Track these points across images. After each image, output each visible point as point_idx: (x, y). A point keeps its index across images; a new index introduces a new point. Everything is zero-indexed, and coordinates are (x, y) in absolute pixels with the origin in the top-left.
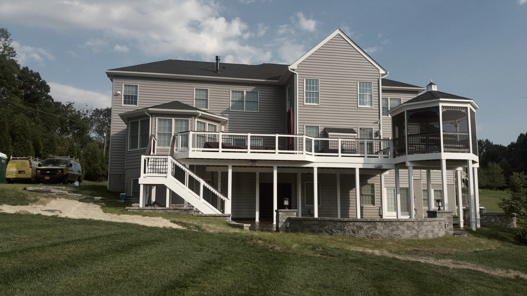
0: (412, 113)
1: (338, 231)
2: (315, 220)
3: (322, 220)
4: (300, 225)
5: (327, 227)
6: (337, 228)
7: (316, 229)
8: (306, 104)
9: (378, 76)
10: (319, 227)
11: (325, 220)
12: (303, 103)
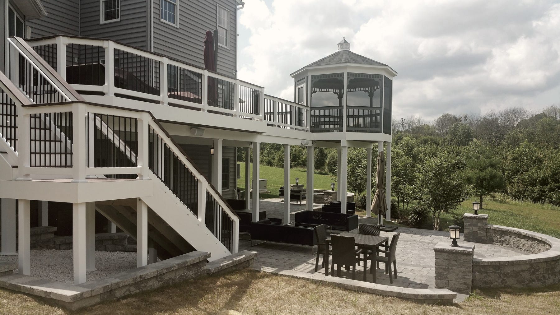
0: (353, 78)
1: (550, 276)
2: (528, 263)
3: (536, 262)
4: (498, 275)
5: (539, 273)
6: (549, 272)
7: (526, 278)
8: (162, 20)
9: (234, 4)
10: (530, 273)
11: (539, 261)
12: (159, 18)
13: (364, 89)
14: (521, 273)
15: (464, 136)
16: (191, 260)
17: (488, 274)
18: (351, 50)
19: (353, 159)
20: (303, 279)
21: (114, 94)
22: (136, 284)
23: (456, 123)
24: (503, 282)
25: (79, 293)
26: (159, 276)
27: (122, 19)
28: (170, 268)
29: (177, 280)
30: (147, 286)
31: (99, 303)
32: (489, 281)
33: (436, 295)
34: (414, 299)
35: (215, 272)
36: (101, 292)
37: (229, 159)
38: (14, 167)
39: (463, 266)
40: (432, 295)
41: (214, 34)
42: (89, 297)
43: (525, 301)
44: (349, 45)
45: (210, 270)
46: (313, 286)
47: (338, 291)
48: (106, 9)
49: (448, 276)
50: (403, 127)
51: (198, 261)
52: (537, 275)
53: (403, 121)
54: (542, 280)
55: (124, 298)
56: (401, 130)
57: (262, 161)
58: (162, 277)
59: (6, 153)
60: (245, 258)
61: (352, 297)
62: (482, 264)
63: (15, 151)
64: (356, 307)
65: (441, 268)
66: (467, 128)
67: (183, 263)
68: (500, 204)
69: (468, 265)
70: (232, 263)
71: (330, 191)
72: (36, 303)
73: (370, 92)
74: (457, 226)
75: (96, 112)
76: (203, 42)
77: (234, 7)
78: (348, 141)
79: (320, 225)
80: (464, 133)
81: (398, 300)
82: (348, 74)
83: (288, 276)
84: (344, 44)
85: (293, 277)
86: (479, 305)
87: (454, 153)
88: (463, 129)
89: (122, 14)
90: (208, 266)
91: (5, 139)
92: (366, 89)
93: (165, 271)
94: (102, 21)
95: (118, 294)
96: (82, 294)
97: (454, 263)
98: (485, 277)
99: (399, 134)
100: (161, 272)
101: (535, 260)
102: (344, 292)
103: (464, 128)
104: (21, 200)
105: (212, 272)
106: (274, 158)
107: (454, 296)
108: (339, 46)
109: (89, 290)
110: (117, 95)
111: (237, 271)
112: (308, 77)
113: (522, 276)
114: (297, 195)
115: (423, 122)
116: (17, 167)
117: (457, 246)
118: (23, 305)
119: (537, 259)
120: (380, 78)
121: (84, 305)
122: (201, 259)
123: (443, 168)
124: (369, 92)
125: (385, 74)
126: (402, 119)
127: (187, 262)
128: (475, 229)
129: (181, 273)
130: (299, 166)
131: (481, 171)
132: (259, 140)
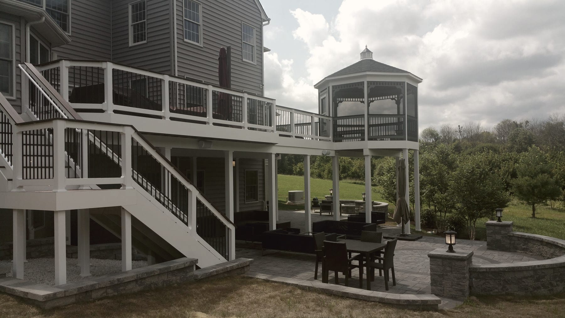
1: (558, 283)
2: (531, 269)
3: (540, 268)
4: (498, 281)
5: (545, 279)
6: (558, 279)
7: (529, 285)
8: (185, 40)
9: (260, 21)
10: (534, 280)
11: (544, 268)
12: (183, 39)
13: (391, 97)
14: (524, 280)
15: (525, 143)
16: (174, 266)
17: (487, 281)
18: (374, 59)
19: (392, 169)
20: (293, 285)
21: (113, 111)
22: (114, 286)
23: (517, 128)
24: (504, 289)
25: (52, 292)
26: (138, 280)
27: (148, 41)
28: (151, 273)
29: (160, 285)
30: (126, 289)
31: (74, 303)
32: (489, 288)
33: (419, 300)
34: (396, 304)
35: (202, 278)
36: (75, 292)
37: (257, 171)
38: (9, 180)
39: (458, 273)
40: (414, 300)
41: (227, 50)
42: (62, 297)
43: (521, 309)
44: (372, 54)
45: (197, 276)
46: (299, 291)
47: (322, 296)
48: (134, 32)
49: (443, 282)
50: (461, 134)
51: (183, 266)
52: (542, 282)
53: (460, 129)
54: (549, 288)
55: (101, 299)
56: (458, 138)
57: (312, 174)
58: (143, 281)
59: (4, 167)
60: (238, 265)
61: (333, 302)
62: (480, 270)
63: (11, 165)
64: (331, 311)
65: (437, 275)
66: (528, 134)
67: (166, 268)
68: (559, 213)
69: (463, 271)
70: (222, 270)
71: (362, 201)
72: (16, 303)
73: (397, 99)
74: (452, 231)
75: (89, 129)
76: (217, 60)
77: (260, 23)
78: (370, 149)
79: (330, 234)
80: (525, 138)
81: (380, 305)
82: (368, 82)
83: (279, 282)
84: (366, 53)
85: (283, 283)
86: (468, 312)
87: (512, 161)
88: (523, 135)
89: (148, 36)
90: (196, 272)
91: (4, 154)
92: (392, 97)
93: (145, 276)
94: (131, 44)
95: (94, 295)
96: (55, 294)
97: (448, 269)
98: (484, 284)
99: (456, 142)
100: (140, 276)
101: (539, 266)
102: (327, 297)
103: (525, 134)
104: (15, 210)
105: (199, 277)
106: (324, 171)
107: (439, 302)
108: (361, 55)
109: (63, 290)
110: (115, 112)
111: (229, 278)
112: (329, 87)
113: (524, 283)
114: (327, 206)
115: (482, 129)
116: (11, 180)
117: (454, 252)
118: (4, 304)
119: (541, 265)
120: (402, 85)
121: (58, 304)
122: (187, 265)
123: (474, 175)
124: (395, 100)
125: (407, 81)
126: (459, 126)
127: (170, 267)
128: (498, 237)
129: (165, 278)
130: (348, 178)
131: (532, 178)
132: (274, 150)
